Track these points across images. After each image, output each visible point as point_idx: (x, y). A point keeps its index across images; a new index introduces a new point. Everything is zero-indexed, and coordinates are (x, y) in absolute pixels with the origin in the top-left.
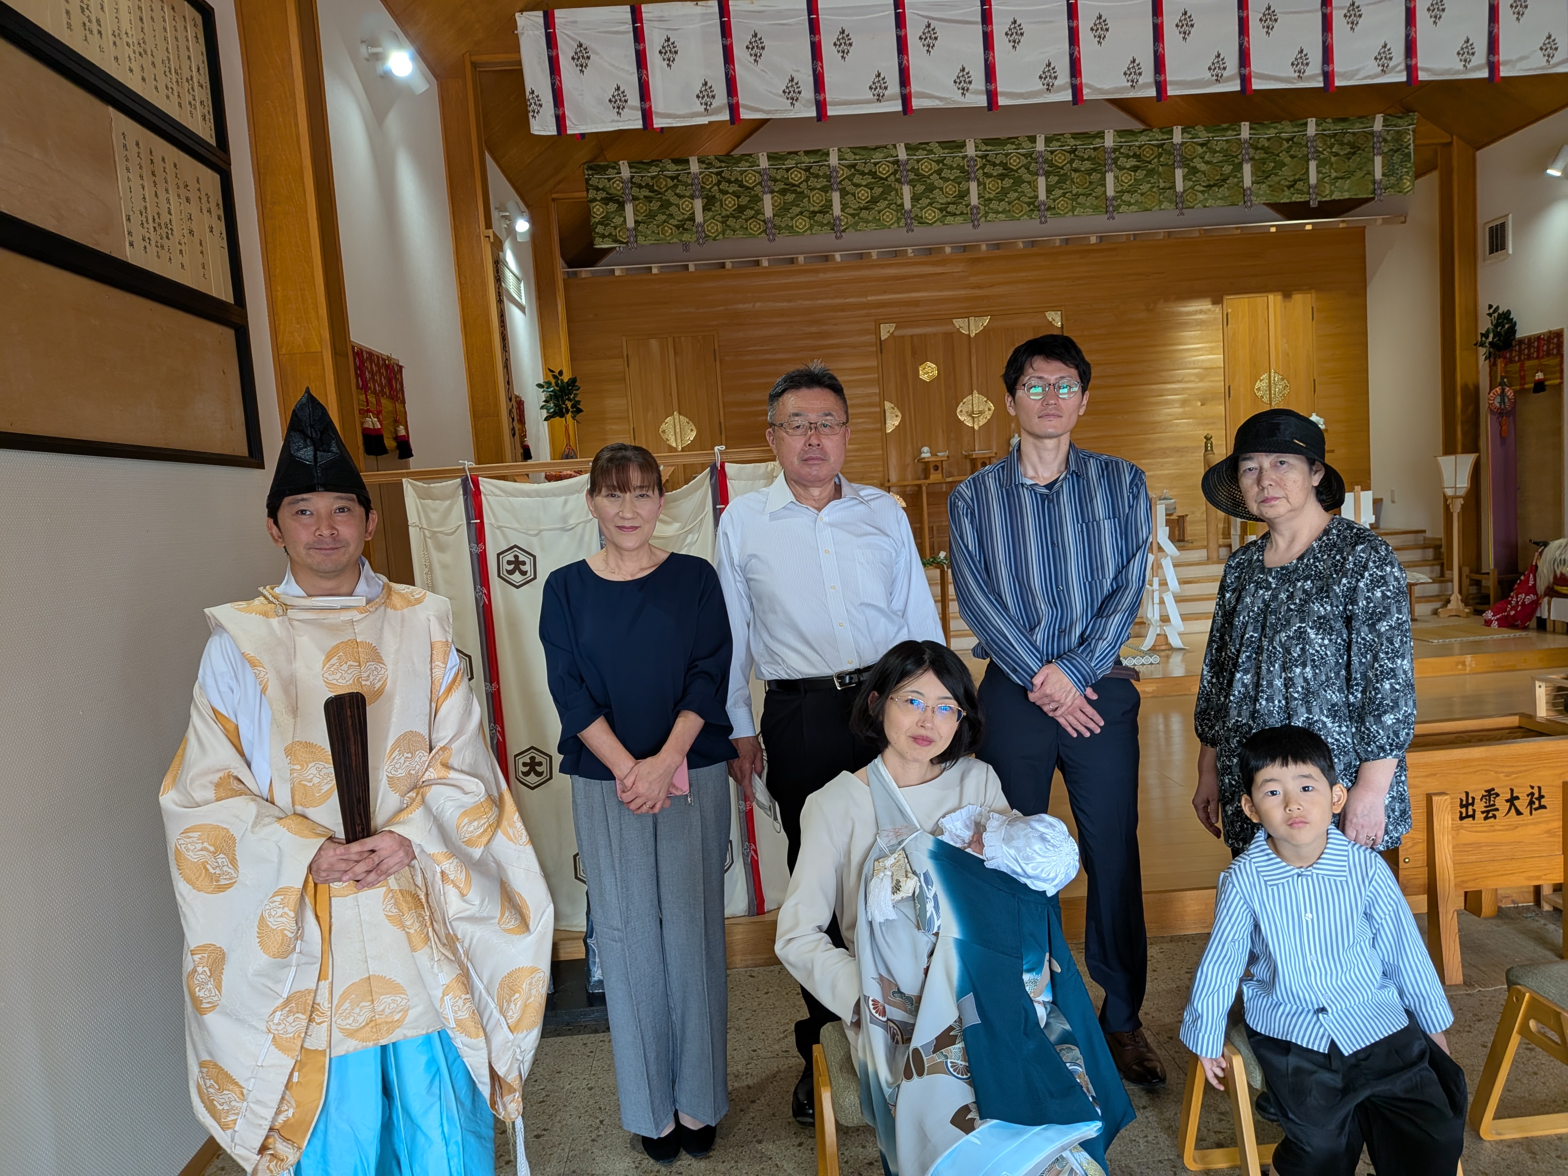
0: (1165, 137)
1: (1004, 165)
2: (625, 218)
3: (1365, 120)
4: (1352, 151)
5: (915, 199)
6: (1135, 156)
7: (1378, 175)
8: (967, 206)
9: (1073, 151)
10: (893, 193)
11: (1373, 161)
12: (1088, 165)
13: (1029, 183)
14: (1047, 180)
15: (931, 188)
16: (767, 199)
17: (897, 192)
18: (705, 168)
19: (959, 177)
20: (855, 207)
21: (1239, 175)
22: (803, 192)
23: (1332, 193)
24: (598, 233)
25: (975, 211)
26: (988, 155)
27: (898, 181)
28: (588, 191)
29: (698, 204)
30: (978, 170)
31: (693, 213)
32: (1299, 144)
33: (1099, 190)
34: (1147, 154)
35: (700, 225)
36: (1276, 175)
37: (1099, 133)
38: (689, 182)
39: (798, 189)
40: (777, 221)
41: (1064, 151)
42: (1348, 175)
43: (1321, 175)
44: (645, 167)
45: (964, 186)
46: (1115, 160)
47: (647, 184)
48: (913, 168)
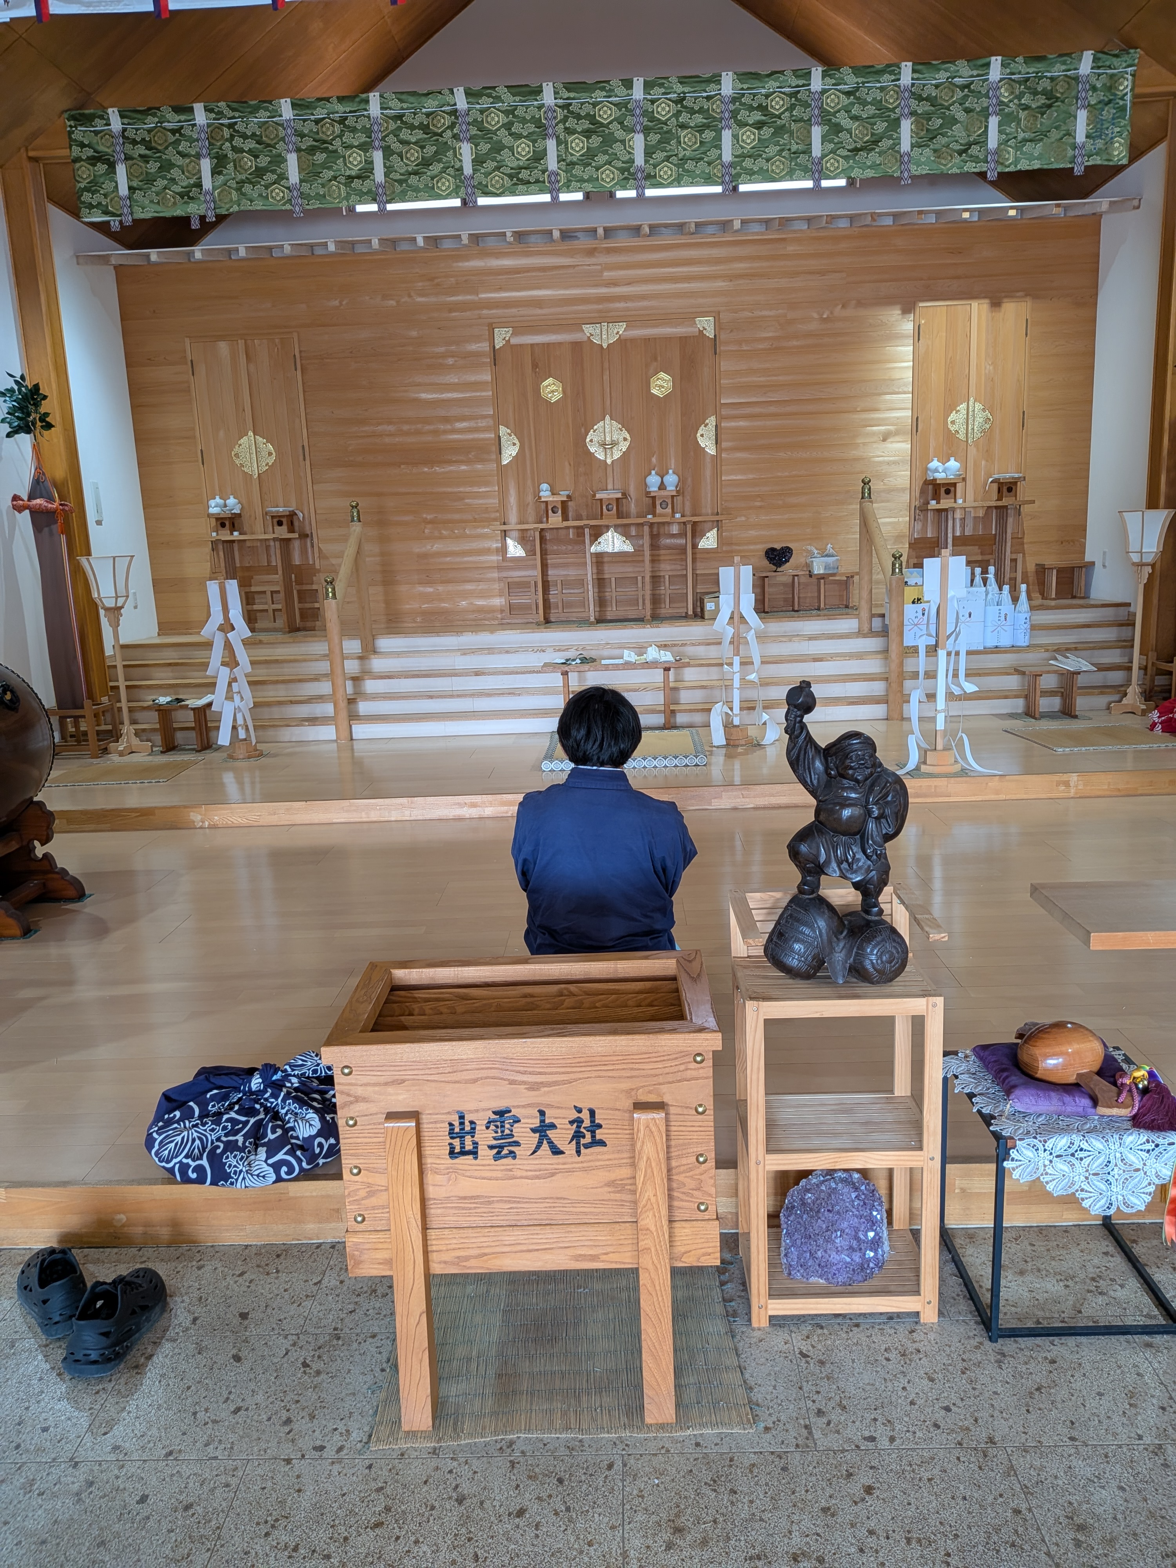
0: (801, 82)
1: (591, 118)
2: (116, 182)
3: (1069, 60)
4: (1048, 102)
5: (478, 161)
6: (762, 108)
7: (1080, 137)
8: (544, 172)
9: (680, 101)
10: (450, 153)
11: (1075, 117)
12: (699, 119)
13: (623, 142)
14: (646, 140)
15: (498, 148)
16: (292, 160)
17: (455, 152)
18: (215, 119)
19: (534, 132)
20: (402, 171)
21: (895, 136)
22: (336, 151)
23: (1016, 161)
24: (84, 203)
25: (553, 178)
26: (570, 104)
27: (455, 137)
28: (70, 147)
29: (206, 165)
30: (556, 125)
31: (200, 178)
32: (978, 95)
33: (713, 153)
34: (777, 105)
35: (207, 193)
36: (943, 135)
37: (714, 76)
38: (195, 136)
39: (331, 147)
40: (306, 187)
41: (669, 100)
42: (1039, 136)
43: (1004, 136)
44: (139, 116)
45: (540, 144)
46: (734, 114)
47: (143, 139)
48: (475, 120)
